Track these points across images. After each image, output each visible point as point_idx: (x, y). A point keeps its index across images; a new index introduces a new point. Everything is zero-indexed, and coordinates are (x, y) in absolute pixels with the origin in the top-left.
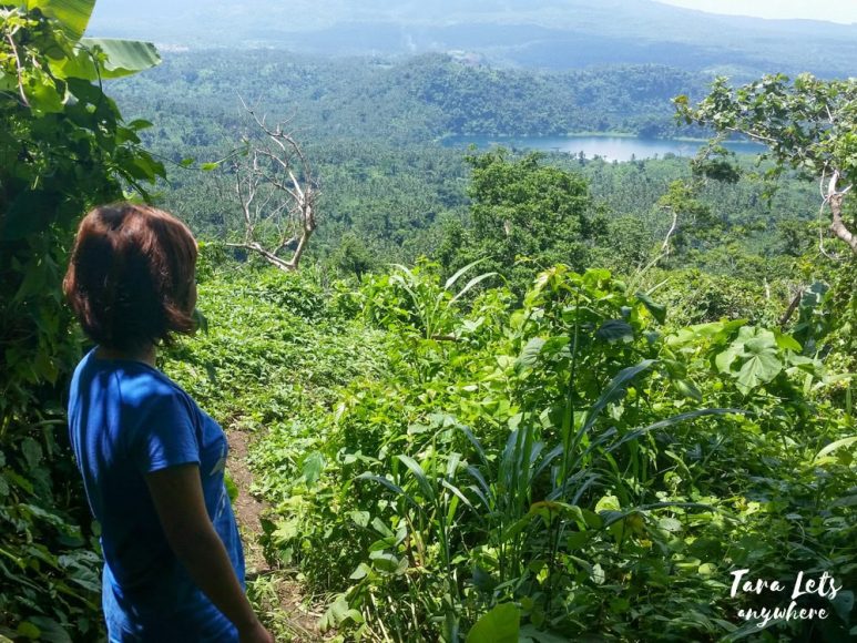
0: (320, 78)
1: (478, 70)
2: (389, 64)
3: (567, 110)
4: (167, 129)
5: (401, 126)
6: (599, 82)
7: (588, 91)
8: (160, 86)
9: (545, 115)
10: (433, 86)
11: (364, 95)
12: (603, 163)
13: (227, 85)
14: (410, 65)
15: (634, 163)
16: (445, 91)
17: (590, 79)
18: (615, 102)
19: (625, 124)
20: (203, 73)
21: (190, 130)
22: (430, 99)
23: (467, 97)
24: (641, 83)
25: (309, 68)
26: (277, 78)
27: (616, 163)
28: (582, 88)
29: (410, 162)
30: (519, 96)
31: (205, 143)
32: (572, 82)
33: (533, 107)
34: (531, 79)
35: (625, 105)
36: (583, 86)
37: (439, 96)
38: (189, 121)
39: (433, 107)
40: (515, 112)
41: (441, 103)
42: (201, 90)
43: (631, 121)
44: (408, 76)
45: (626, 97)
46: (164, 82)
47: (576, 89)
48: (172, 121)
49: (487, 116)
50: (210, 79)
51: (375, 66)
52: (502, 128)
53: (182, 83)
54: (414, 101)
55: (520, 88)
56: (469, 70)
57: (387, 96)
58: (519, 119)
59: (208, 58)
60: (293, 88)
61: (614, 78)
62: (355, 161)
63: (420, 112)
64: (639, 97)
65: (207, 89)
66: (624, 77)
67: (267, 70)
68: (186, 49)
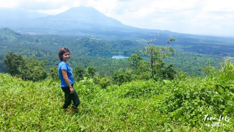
0: (64, 41)
1: (95, 41)
2: (79, 38)
3: (111, 48)
4: (32, 53)
5: (80, 51)
6: (117, 43)
7: (115, 44)
8: (31, 43)
9: (107, 49)
10: (86, 44)
11: (73, 45)
12: (115, 59)
13: (45, 42)
14: (82, 39)
16: (89, 45)
17: (116, 42)
18: (120, 46)
20: (40, 40)
21: (37, 53)
22: (86, 46)
23: (93, 46)
24: (125, 43)
25: (62, 39)
26: (55, 41)
29: (81, 60)
30: (102, 46)
31: (40, 56)
32: (112, 43)
33: (105, 48)
34: (104, 43)
35: (122, 47)
36: (114, 43)
37: (87, 46)
38: (37, 51)
39: (86, 48)
40: (102, 49)
41: (88, 47)
42: (39, 44)
43: (122, 50)
44: (81, 42)
45: (122, 46)
46: (31, 42)
47: (113, 44)
48: (33, 51)
49: (96, 49)
50: (41, 41)
51: (76, 39)
52: (99, 52)
53: (35, 42)
54: (83, 47)
55: (102, 44)
56: (93, 41)
57: (77, 46)
59: (40, 37)
60: (59, 43)
61: (120, 42)
63: (84, 49)
64: (124, 45)
65: (40, 43)
66: (122, 42)
67: (53, 39)
68: (36, 34)
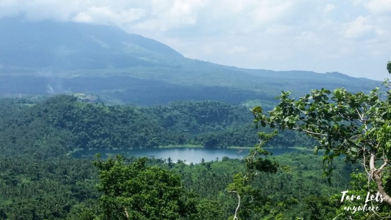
1: (95, 106)
2: (31, 103)
3: (157, 131)
5: (43, 145)
6: (176, 112)
7: (170, 118)
9: (143, 134)
10: (65, 117)
12: (184, 165)
14: (48, 103)
15: (203, 164)
16: (74, 120)
17: (170, 110)
18: (188, 125)
19: (196, 139)
22: (63, 126)
23: (89, 124)
24: (203, 113)
27: (192, 164)
28: (165, 117)
29: (50, 170)
30: (125, 122)
32: (159, 113)
33: (135, 130)
34: (132, 112)
35: (194, 127)
36: (166, 115)
37: (70, 124)
39: (65, 132)
40: (122, 133)
41: (71, 128)
43: (199, 137)
44: (46, 111)
45: (194, 122)
47: (162, 117)
49: (104, 136)
51: (22, 105)
52: (115, 144)
54: (51, 128)
55: (125, 117)
56: (89, 106)
57: (32, 124)
58: (126, 137)
61: (186, 110)
62: (8, 171)
63: (56, 135)
64: (202, 121)
66: (192, 109)
